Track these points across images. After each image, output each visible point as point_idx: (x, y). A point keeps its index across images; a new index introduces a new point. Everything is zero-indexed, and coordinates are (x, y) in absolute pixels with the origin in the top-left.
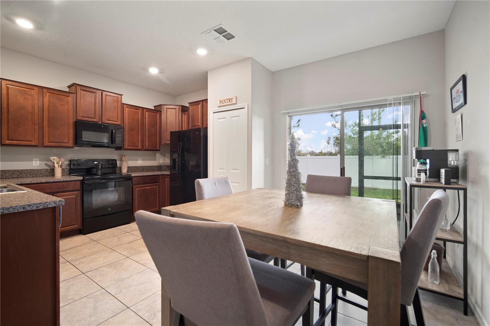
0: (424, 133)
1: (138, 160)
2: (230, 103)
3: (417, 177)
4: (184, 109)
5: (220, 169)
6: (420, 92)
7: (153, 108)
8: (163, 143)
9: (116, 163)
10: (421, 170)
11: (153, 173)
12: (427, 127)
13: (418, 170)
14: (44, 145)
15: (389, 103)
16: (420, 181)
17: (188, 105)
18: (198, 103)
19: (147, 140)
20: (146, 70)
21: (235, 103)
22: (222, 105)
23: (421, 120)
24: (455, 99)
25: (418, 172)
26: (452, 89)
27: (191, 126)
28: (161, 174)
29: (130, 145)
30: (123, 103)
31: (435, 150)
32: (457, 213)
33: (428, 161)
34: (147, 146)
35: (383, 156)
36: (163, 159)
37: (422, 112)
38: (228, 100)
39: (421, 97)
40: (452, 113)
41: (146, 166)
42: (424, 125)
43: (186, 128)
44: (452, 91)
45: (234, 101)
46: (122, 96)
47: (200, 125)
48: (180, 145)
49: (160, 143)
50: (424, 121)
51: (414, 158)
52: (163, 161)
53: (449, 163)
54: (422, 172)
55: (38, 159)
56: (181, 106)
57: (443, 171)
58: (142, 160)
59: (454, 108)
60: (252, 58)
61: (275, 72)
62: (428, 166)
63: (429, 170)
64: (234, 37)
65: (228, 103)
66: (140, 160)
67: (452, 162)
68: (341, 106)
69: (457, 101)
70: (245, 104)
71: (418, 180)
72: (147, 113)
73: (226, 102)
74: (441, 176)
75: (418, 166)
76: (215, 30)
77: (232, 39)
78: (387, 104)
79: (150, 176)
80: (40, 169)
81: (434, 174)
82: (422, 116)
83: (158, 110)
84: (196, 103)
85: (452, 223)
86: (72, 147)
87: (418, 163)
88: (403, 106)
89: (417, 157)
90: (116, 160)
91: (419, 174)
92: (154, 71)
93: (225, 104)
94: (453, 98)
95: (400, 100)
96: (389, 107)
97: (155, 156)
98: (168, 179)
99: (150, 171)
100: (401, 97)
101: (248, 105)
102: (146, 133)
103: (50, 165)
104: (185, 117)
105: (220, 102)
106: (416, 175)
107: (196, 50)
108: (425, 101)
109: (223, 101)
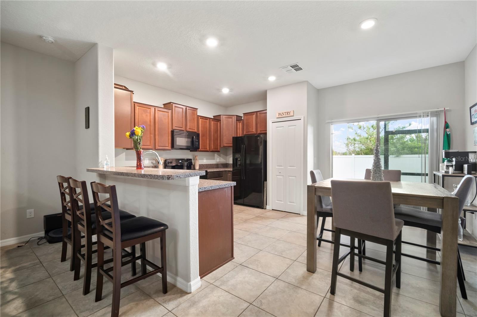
0: (448, 138)
1: (203, 159)
2: (288, 115)
3: (445, 170)
4: (239, 118)
5: (278, 166)
6: (445, 108)
7: (213, 118)
8: (222, 146)
9: (192, 161)
10: (449, 165)
11: (220, 170)
12: (450, 134)
13: (447, 165)
14: (156, 148)
15: (419, 115)
16: (449, 173)
17: (242, 115)
18: (253, 114)
19: (212, 143)
20: (219, 90)
21: (293, 115)
22: (281, 116)
23: (445, 129)
24: (473, 116)
25: (447, 167)
26: (471, 108)
27: (246, 132)
28: (224, 170)
29: (203, 148)
30: (198, 115)
31: (460, 152)
32: (475, 195)
33: (454, 159)
34: (212, 148)
35: (398, 155)
36: (219, 158)
37: (446, 122)
38: (286, 114)
39: (445, 112)
40: (471, 125)
41: (209, 164)
42: (448, 132)
43: (241, 133)
44: (471, 109)
45: (292, 114)
46: (198, 110)
47: (254, 131)
48: (243, 148)
49: (220, 146)
50: (448, 130)
51: (444, 157)
52: (219, 160)
53: (469, 161)
54: (450, 167)
55: (148, 159)
56: (236, 116)
57: (466, 166)
58: (206, 159)
59: (472, 122)
60: (307, 81)
61: (319, 89)
62: (454, 163)
63: (455, 165)
64: (302, 69)
65: (286, 116)
66: (205, 159)
67: (472, 160)
68: (378, 117)
69: (475, 117)
70: (301, 116)
71: (447, 172)
72: (212, 122)
73: (285, 115)
74: (464, 169)
75: (446, 163)
76: (291, 66)
77: (300, 71)
78: (417, 116)
79: (218, 171)
80: (149, 166)
81: (459, 168)
82: (446, 126)
83: (217, 119)
84: (250, 114)
85: (471, 202)
86: (170, 150)
87: (446, 161)
88: (430, 118)
89: (446, 157)
90: (191, 159)
91: (447, 168)
92: (225, 91)
93: (283, 116)
94: (472, 115)
95: (428, 113)
96: (419, 118)
97: (214, 156)
98: (230, 174)
99: (211, 168)
100: (428, 111)
101: (304, 117)
102: (211, 138)
103: (154, 163)
104: (240, 125)
105: (279, 115)
106: (445, 169)
107: (268, 78)
108: (448, 114)
109: (282, 114)
